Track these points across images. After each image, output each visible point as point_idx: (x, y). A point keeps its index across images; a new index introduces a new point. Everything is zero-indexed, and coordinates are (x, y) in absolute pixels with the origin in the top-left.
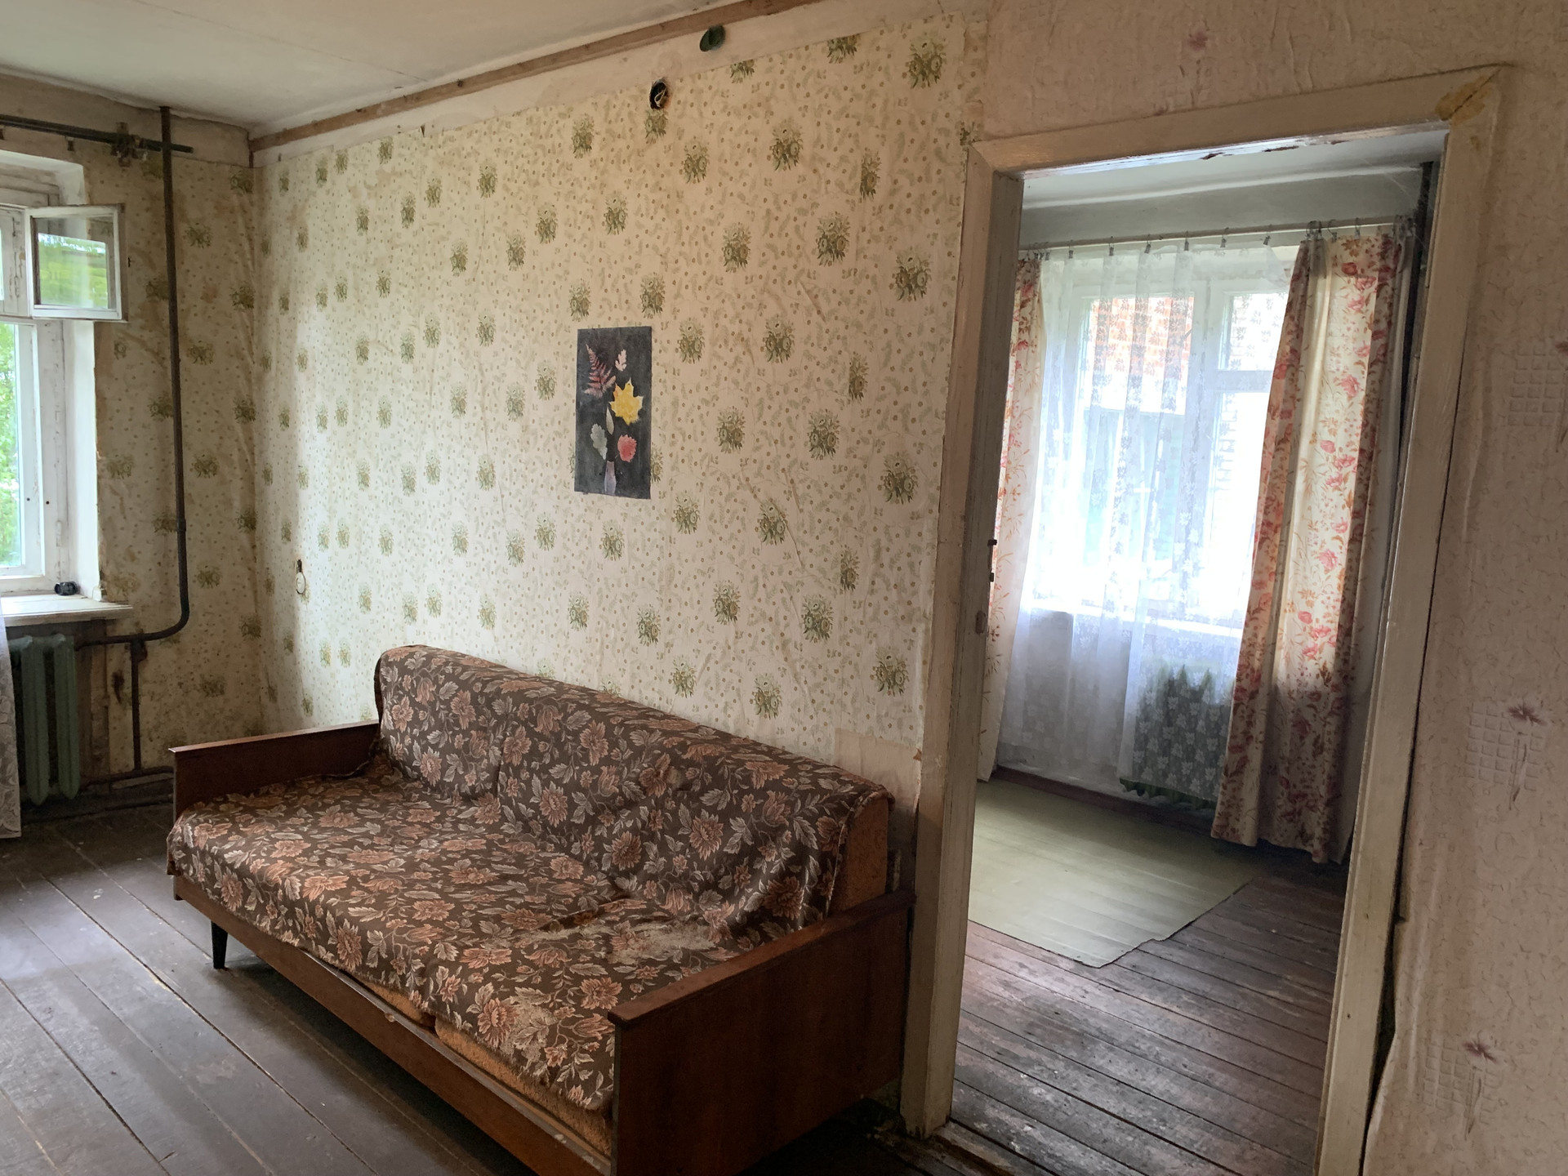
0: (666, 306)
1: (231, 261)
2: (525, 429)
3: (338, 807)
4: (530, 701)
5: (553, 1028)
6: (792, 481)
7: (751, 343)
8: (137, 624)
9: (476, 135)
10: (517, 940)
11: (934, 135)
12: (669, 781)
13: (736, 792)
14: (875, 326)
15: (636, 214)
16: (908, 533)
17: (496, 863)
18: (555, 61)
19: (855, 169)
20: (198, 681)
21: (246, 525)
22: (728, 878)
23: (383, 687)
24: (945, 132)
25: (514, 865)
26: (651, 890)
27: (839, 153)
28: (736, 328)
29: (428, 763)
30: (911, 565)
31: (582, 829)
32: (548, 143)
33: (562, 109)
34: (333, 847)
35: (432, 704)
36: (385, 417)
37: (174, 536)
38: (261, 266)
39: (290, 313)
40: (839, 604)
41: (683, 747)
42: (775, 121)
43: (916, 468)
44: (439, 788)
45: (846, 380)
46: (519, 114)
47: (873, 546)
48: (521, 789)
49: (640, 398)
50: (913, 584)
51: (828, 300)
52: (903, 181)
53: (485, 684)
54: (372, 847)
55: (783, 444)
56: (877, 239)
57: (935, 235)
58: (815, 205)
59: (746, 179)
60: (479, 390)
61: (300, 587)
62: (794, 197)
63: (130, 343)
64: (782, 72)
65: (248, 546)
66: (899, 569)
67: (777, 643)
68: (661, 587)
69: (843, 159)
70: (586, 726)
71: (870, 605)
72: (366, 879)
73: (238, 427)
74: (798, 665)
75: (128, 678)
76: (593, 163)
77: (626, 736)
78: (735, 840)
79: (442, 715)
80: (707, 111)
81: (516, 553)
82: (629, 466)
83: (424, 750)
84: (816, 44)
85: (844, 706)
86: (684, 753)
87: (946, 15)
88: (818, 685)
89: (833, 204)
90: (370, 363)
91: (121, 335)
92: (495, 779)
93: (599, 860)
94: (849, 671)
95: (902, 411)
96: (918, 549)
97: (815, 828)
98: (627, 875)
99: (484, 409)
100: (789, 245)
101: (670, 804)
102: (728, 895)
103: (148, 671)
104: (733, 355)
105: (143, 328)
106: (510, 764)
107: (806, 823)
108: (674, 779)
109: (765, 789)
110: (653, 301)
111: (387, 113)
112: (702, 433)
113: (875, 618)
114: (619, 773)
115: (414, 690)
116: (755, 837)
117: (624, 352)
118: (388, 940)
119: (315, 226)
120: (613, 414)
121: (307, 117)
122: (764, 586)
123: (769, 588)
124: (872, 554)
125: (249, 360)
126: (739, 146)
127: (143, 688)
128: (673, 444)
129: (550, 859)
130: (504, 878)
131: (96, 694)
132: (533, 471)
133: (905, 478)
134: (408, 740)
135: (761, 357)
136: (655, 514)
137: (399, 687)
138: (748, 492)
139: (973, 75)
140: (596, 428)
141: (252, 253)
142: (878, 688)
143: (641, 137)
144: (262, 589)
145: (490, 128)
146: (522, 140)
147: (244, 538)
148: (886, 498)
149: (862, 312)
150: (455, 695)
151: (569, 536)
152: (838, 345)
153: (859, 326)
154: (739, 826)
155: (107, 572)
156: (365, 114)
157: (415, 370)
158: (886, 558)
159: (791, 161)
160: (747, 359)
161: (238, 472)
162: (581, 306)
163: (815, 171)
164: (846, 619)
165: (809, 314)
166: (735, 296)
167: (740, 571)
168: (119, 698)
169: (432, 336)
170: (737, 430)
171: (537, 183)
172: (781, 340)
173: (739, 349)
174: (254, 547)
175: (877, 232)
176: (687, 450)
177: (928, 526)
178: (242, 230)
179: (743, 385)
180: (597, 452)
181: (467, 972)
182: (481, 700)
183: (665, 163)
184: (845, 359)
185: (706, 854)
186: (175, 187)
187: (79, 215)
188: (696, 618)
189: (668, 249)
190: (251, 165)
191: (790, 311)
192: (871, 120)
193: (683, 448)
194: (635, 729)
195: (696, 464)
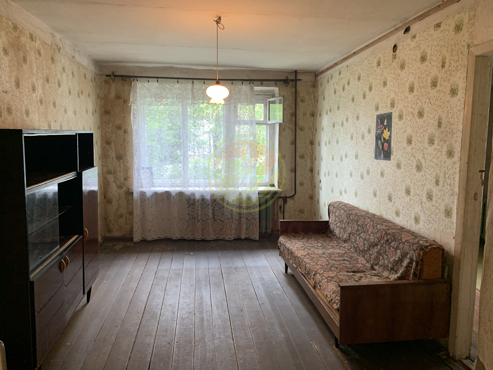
0: (395, 106)
1: (310, 105)
2: (365, 143)
3: (314, 239)
4: (358, 216)
5: (335, 291)
6: (424, 154)
7: (414, 114)
8: (285, 194)
9: (357, 66)
10: (339, 273)
11: (460, 48)
12: (384, 239)
13: (398, 242)
14: (445, 106)
15: (389, 82)
16: (453, 168)
17: (344, 257)
18: (373, 43)
19: (440, 60)
20: (298, 209)
21: (311, 171)
22: (396, 267)
23: (330, 211)
24: (463, 46)
25: (349, 258)
26: (380, 270)
27: (436, 57)
28: (411, 110)
29: (337, 231)
30: (454, 178)
31: (367, 251)
32: (371, 65)
33: (375, 56)
34: (308, 247)
35: (339, 216)
36: (337, 142)
37: (294, 174)
38: (316, 106)
39: (321, 117)
40: (435, 190)
41: (388, 229)
42: (421, 50)
43: (455, 148)
44: (339, 238)
45: (437, 123)
46: (366, 59)
47: (444, 172)
48: (355, 240)
49: (389, 132)
50: (454, 184)
51: (433, 100)
52: (452, 62)
53: (349, 211)
54: (317, 248)
55: (422, 143)
56: (445, 80)
57: (460, 77)
58: (430, 73)
59: (414, 68)
60: (356, 133)
61: (320, 187)
62: (425, 71)
63: (286, 128)
64: (423, 36)
65: (311, 177)
66: (450, 179)
67: (420, 202)
68: (393, 186)
69: (437, 58)
70: (369, 223)
71: (443, 190)
72: (312, 254)
73: (310, 147)
74: (425, 209)
75: (282, 207)
76: (381, 69)
77: (376, 226)
78: (397, 256)
79: (340, 219)
80: (405, 51)
81: (362, 177)
82: (386, 151)
83: (336, 228)
84: (431, 26)
85: (436, 222)
86: (388, 231)
87: (464, 11)
88: (430, 215)
89: (434, 72)
90: (335, 128)
91: (284, 126)
92: (349, 236)
93: (370, 260)
94: (437, 211)
95: (451, 131)
96: (455, 173)
97: (415, 253)
98: (376, 265)
99: (357, 138)
100: (424, 85)
101: (384, 245)
102: (396, 272)
103: (287, 206)
104: (410, 118)
105: (289, 124)
106: (353, 233)
107: (413, 252)
108: (385, 239)
109: (405, 242)
110: (393, 105)
111: (341, 63)
112: (403, 141)
113: (444, 195)
114: (374, 236)
115: (335, 212)
116: (401, 256)
117: (386, 120)
118: (309, 267)
119: (326, 94)
120: (383, 137)
121: (326, 67)
122: (417, 185)
123: (418, 185)
124: (443, 175)
125: (313, 130)
126: (412, 59)
127: (286, 210)
128: (396, 144)
129: (359, 258)
130: (344, 260)
131: (276, 210)
132: (366, 154)
133: (452, 151)
134: (334, 225)
135: (417, 117)
136: (392, 165)
137: (333, 212)
138: (413, 157)
139: (471, 27)
140: (379, 141)
141: (315, 103)
142: (445, 216)
143: (391, 60)
144: (314, 187)
145: (360, 64)
146: (366, 66)
147: (310, 174)
148: (447, 158)
149: (441, 102)
150: (343, 214)
151: (373, 172)
152: (435, 112)
153: (440, 106)
154: (398, 252)
155: (279, 182)
156: (336, 64)
157: (344, 129)
158: (447, 176)
159: (425, 61)
160: (413, 119)
161: (309, 158)
162: (377, 108)
163: (430, 63)
164: (437, 195)
165: (428, 104)
166: (411, 101)
167: (411, 181)
168: (280, 211)
169: (347, 120)
170: (411, 139)
171: (369, 77)
172: (422, 112)
173: (412, 116)
174: (312, 177)
175: (445, 78)
176: (399, 146)
177: (458, 165)
178: (313, 97)
179: (412, 127)
180: (379, 148)
181: (323, 276)
182: (348, 215)
183: (396, 67)
184: (437, 117)
185: (391, 260)
186: (298, 89)
187: (277, 99)
188: (401, 195)
189: (396, 90)
190: (316, 81)
191: (424, 104)
192: (444, 46)
193: (398, 146)
194: (379, 224)
195: (401, 150)
